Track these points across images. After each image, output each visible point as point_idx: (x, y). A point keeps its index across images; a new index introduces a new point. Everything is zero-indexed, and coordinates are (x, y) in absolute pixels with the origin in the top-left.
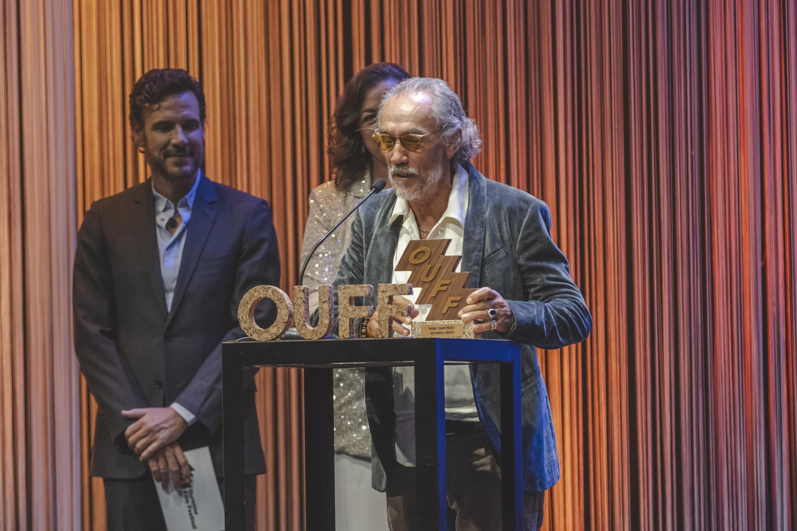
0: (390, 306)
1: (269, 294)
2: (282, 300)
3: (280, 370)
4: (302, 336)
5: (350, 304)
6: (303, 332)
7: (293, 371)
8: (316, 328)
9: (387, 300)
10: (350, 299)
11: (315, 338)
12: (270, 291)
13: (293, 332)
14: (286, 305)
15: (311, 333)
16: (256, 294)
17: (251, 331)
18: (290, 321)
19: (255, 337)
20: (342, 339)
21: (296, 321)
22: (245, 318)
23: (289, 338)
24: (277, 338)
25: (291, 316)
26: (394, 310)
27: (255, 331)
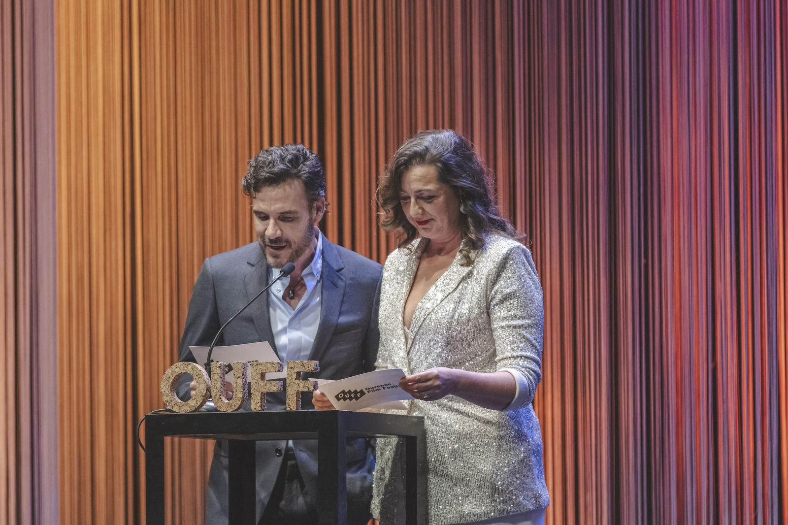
0: (297, 381)
1: (189, 370)
2: (200, 375)
4: (218, 408)
5: (262, 379)
6: (219, 405)
8: (231, 401)
9: (295, 376)
10: (262, 375)
11: (231, 410)
12: (190, 367)
13: (210, 404)
14: (204, 380)
15: (226, 406)
16: (177, 370)
17: (172, 404)
18: (207, 396)
19: (176, 409)
20: (254, 411)
21: (213, 395)
22: (167, 392)
23: (208, 410)
24: (195, 411)
25: (208, 390)
26: (301, 385)
27: (176, 404)
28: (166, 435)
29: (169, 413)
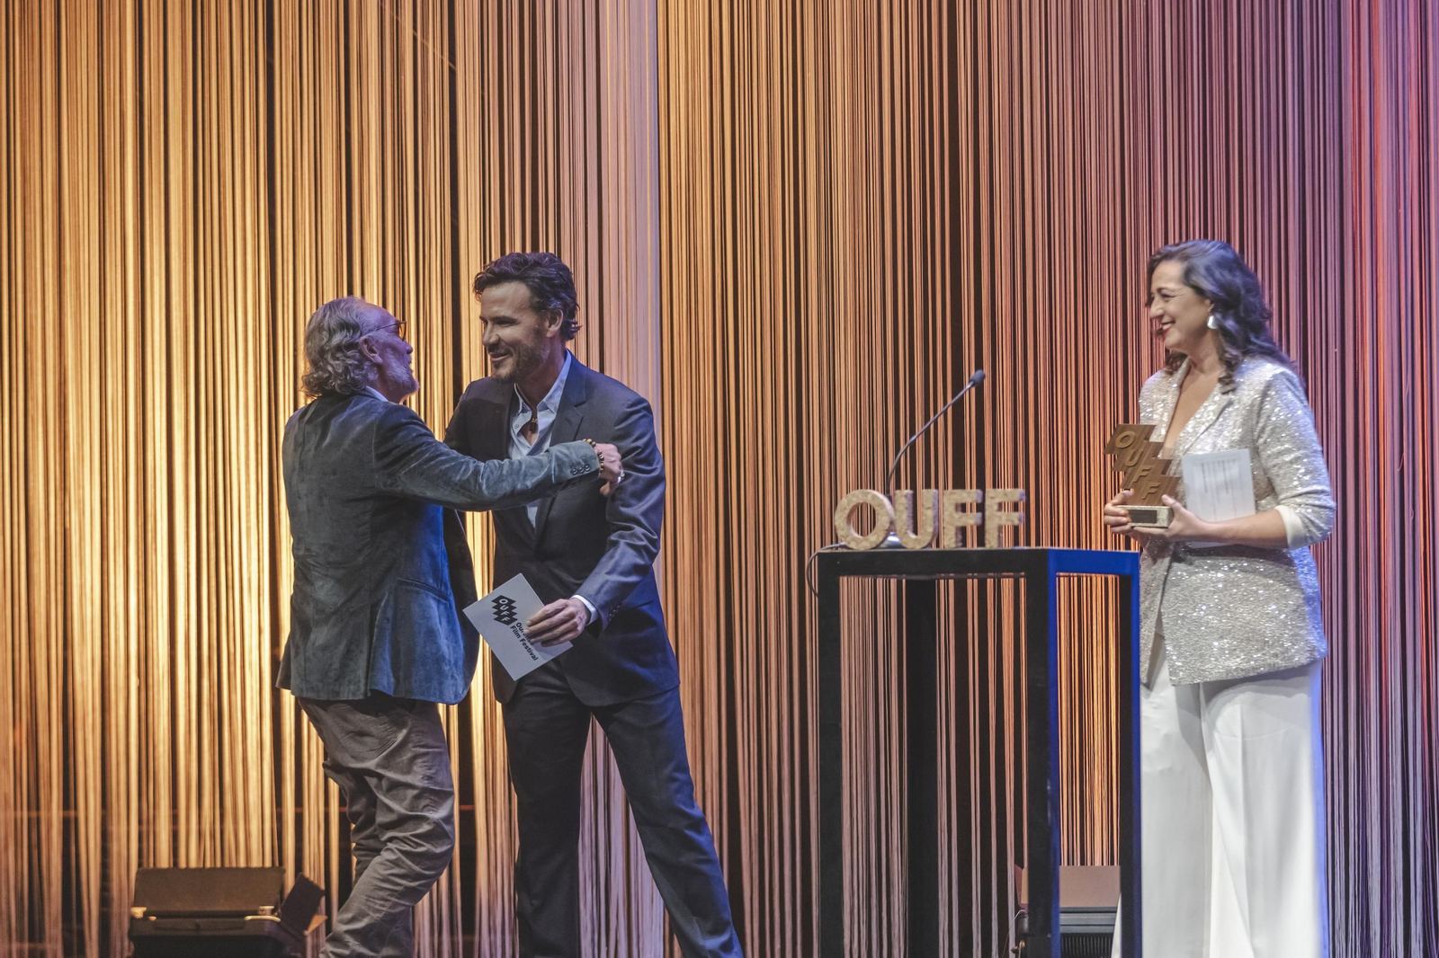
0: (999, 514)
1: (869, 499)
2: (882, 505)
3: (880, 581)
4: (904, 545)
5: (956, 510)
6: (905, 540)
7: (893, 582)
8: (919, 537)
9: (996, 507)
10: (957, 506)
11: (918, 547)
12: (869, 497)
13: (892, 539)
14: (887, 512)
15: (914, 542)
16: (854, 499)
17: (848, 539)
18: (892, 528)
19: (853, 545)
20: (947, 548)
21: (898, 528)
22: (842, 525)
23: (890, 547)
24: (877, 547)
25: (892, 523)
26: (1004, 518)
27: (854, 539)
28: (843, 575)
29: (845, 550)
